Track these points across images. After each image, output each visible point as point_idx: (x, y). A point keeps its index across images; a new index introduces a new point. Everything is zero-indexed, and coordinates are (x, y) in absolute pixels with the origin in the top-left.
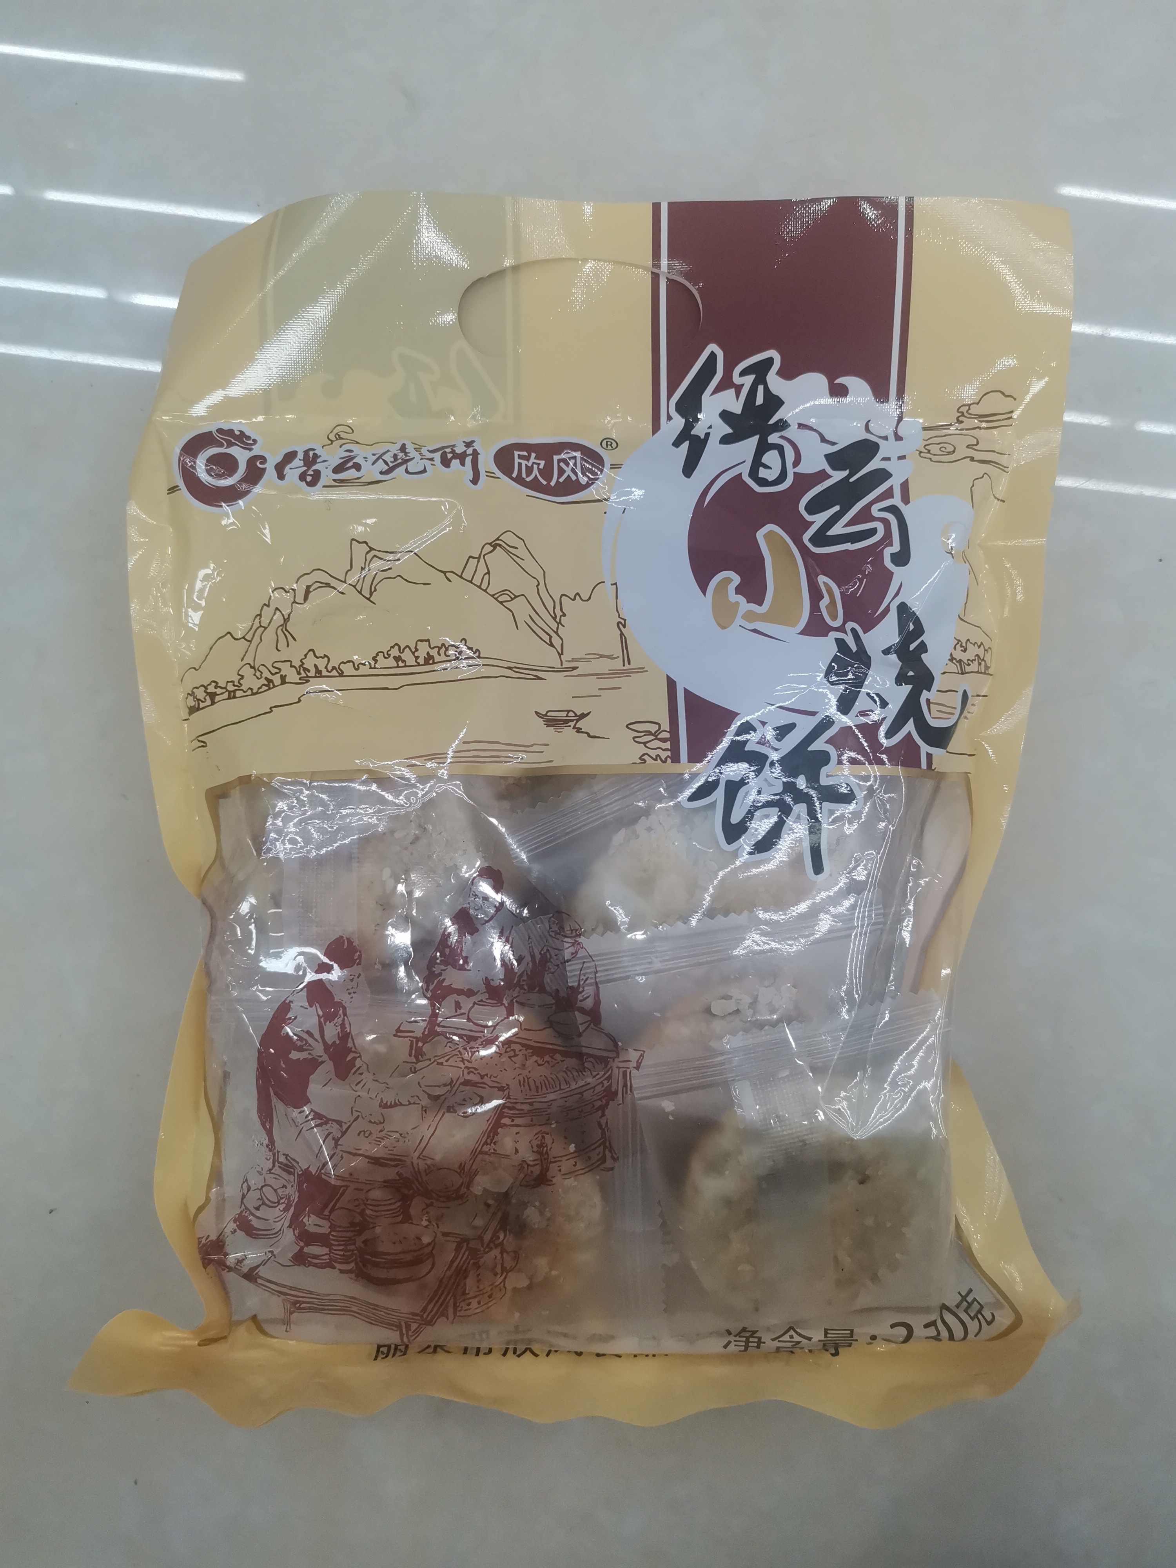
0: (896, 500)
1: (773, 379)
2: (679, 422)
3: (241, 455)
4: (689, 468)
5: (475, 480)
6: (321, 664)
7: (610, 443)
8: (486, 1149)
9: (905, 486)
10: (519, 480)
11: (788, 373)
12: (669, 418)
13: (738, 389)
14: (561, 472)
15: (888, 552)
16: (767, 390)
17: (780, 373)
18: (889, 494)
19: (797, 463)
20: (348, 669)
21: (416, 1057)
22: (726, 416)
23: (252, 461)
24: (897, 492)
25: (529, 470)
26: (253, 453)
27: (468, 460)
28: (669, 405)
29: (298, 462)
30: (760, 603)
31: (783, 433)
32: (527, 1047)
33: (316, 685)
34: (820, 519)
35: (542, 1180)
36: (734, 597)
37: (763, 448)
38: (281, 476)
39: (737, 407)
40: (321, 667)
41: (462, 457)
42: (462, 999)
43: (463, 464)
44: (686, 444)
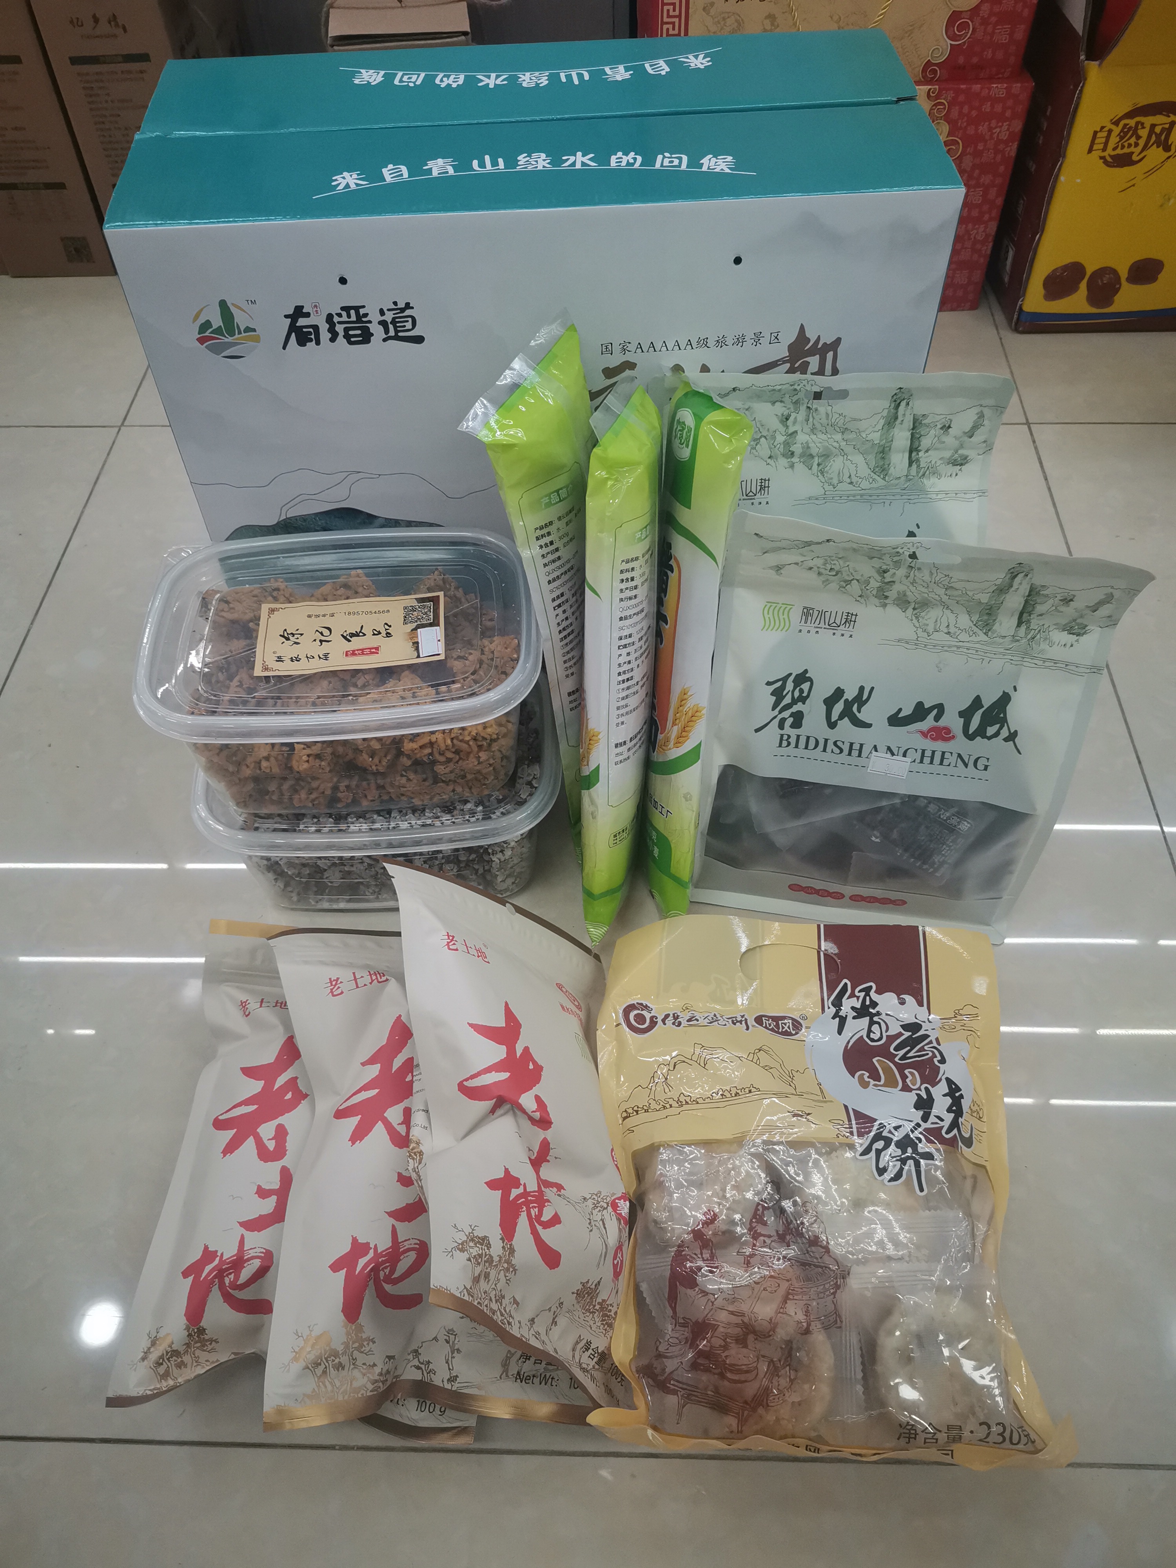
0: (935, 1044)
1: (872, 993)
2: (833, 1010)
3: (648, 1016)
4: (840, 1032)
5: (748, 1029)
6: (688, 1099)
7: (805, 1018)
8: (781, 1310)
9: (937, 1040)
10: (766, 1027)
11: (879, 992)
12: (829, 1008)
13: (858, 998)
14: (783, 1028)
15: (935, 1060)
16: (870, 999)
17: (875, 992)
18: (931, 1042)
19: (887, 1030)
20: (700, 1101)
21: (747, 1264)
22: (853, 1008)
23: (652, 1018)
24: (934, 1041)
25: (770, 1025)
26: (651, 1015)
27: (743, 1022)
28: (828, 1003)
29: (671, 1018)
30: (880, 1081)
31: (880, 1017)
32: (798, 1262)
33: (685, 1107)
34: (901, 1053)
35: (807, 1332)
36: (867, 1080)
37: (871, 1023)
38: (665, 1024)
39: (858, 1005)
40: (688, 1100)
41: (741, 1022)
42: (766, 1239)
43: (741, 1024)
44: (838, 1019)
